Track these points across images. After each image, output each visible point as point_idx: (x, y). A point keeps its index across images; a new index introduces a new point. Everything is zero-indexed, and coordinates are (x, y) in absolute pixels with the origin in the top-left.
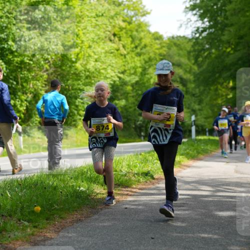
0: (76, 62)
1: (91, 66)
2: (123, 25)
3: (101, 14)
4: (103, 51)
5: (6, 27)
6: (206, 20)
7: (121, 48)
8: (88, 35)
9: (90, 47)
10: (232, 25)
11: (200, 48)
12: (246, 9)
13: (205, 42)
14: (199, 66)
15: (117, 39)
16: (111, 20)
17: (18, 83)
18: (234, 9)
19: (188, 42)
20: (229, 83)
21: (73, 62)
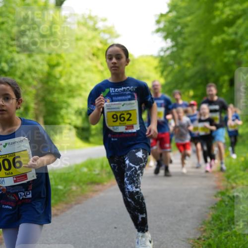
0: (59, 79)
6: (169, 40)
9: (71, 65)
15: (95, 58)
18: (191, 32)
20: (189, 92)
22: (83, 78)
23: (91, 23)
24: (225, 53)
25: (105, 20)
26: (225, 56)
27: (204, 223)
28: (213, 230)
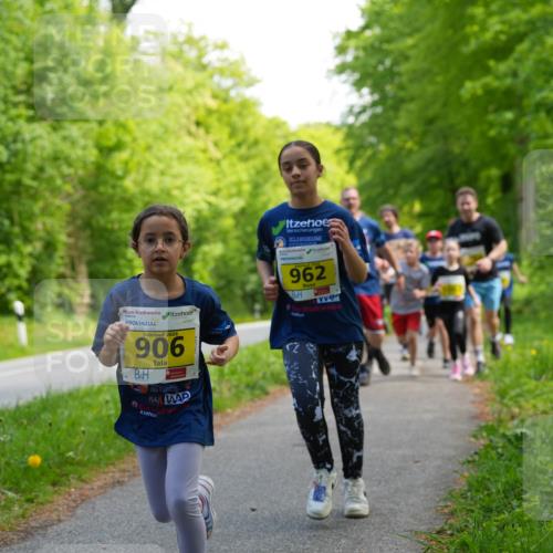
0: (123, 178)
1: (154, 183)
3: (167, 87)
6: (365, 90)
7: (212, 148)
9: (149, 148)
12: (436, 70)
15: (202, 131)
16: (189, 97)
17: (12, 223)
18: (414, 71)
19: (334, 134)
20: (412, 207)
21: (119, 178)
22: (175, 177)
23: (192, 54)
24: (491, 117)
25: (223, 46)
26: (491, 125)
27: (451, 496)
28: (472, 511)
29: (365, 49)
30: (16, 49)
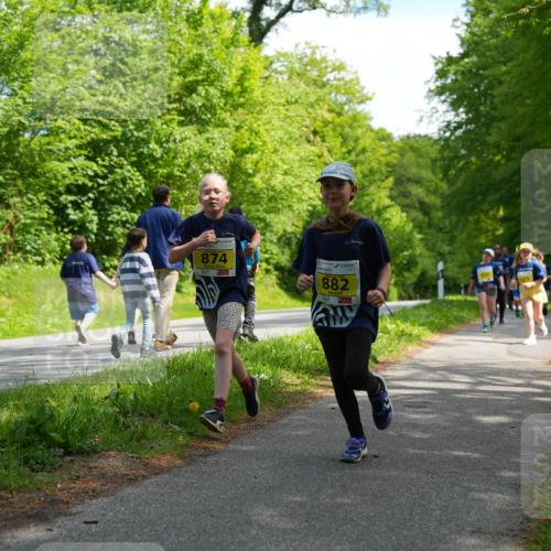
0: (253, 175)
1: (278, 181)
2: (329, 117)
3: (293, 100)
4: (297, 158)
5: (147, 121)
6: (461, 110)
7: (326, 153)
8: (273, 133)
10: (503, 118)
11: (451, 154)
12: (526, 94)
13: (460, 145)
14: (451, 183)
15: (318, 139)
16: (310, 110)
18: (507, 95)
19: (432, 146)
20: (498, 211)
21: (249, 175)
22: (297, 176)
23: (314, 73)
29: (463, 73)
30: (173, 64)
